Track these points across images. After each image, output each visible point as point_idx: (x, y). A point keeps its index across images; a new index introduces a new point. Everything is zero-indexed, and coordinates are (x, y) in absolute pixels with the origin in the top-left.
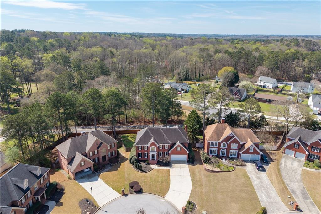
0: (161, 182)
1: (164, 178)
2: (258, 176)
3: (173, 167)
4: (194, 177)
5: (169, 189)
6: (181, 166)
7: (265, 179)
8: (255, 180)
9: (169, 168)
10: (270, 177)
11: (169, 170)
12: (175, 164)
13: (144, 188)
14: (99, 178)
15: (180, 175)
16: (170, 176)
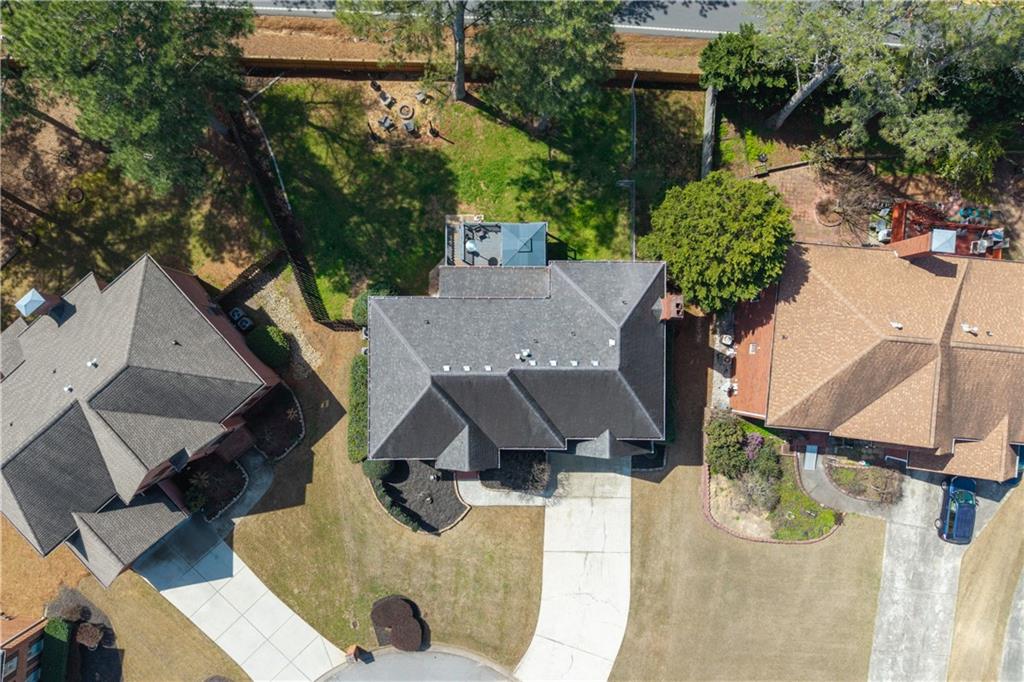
0: (500, 595)
1: (517, 569)
2: (921, 570)
3: (561, 497)
4: (643, 564)
5: (532, 634)
6: (599, 490)
7: (944, 589)
8: (896, 597)
9: (539, 501)
10: (968, 578)
11: (541, 511)
12: (573, 471)
13: (435, 620)
14: (235, 554)
15: (587, 553)
16: (541, 553)
